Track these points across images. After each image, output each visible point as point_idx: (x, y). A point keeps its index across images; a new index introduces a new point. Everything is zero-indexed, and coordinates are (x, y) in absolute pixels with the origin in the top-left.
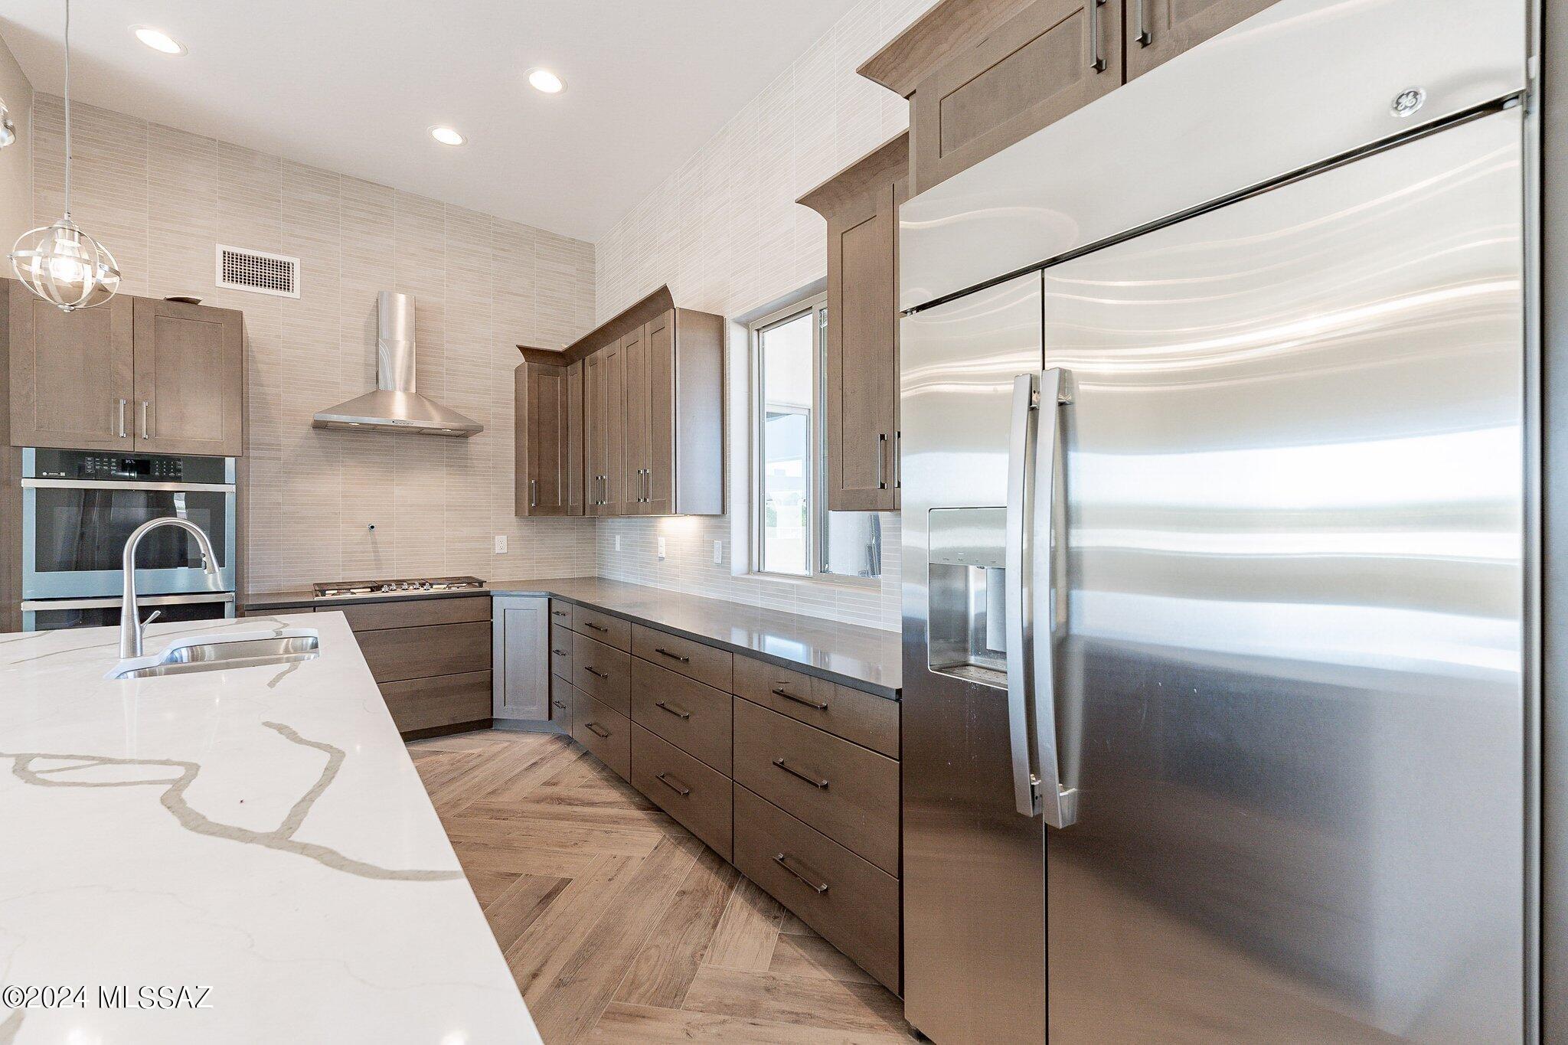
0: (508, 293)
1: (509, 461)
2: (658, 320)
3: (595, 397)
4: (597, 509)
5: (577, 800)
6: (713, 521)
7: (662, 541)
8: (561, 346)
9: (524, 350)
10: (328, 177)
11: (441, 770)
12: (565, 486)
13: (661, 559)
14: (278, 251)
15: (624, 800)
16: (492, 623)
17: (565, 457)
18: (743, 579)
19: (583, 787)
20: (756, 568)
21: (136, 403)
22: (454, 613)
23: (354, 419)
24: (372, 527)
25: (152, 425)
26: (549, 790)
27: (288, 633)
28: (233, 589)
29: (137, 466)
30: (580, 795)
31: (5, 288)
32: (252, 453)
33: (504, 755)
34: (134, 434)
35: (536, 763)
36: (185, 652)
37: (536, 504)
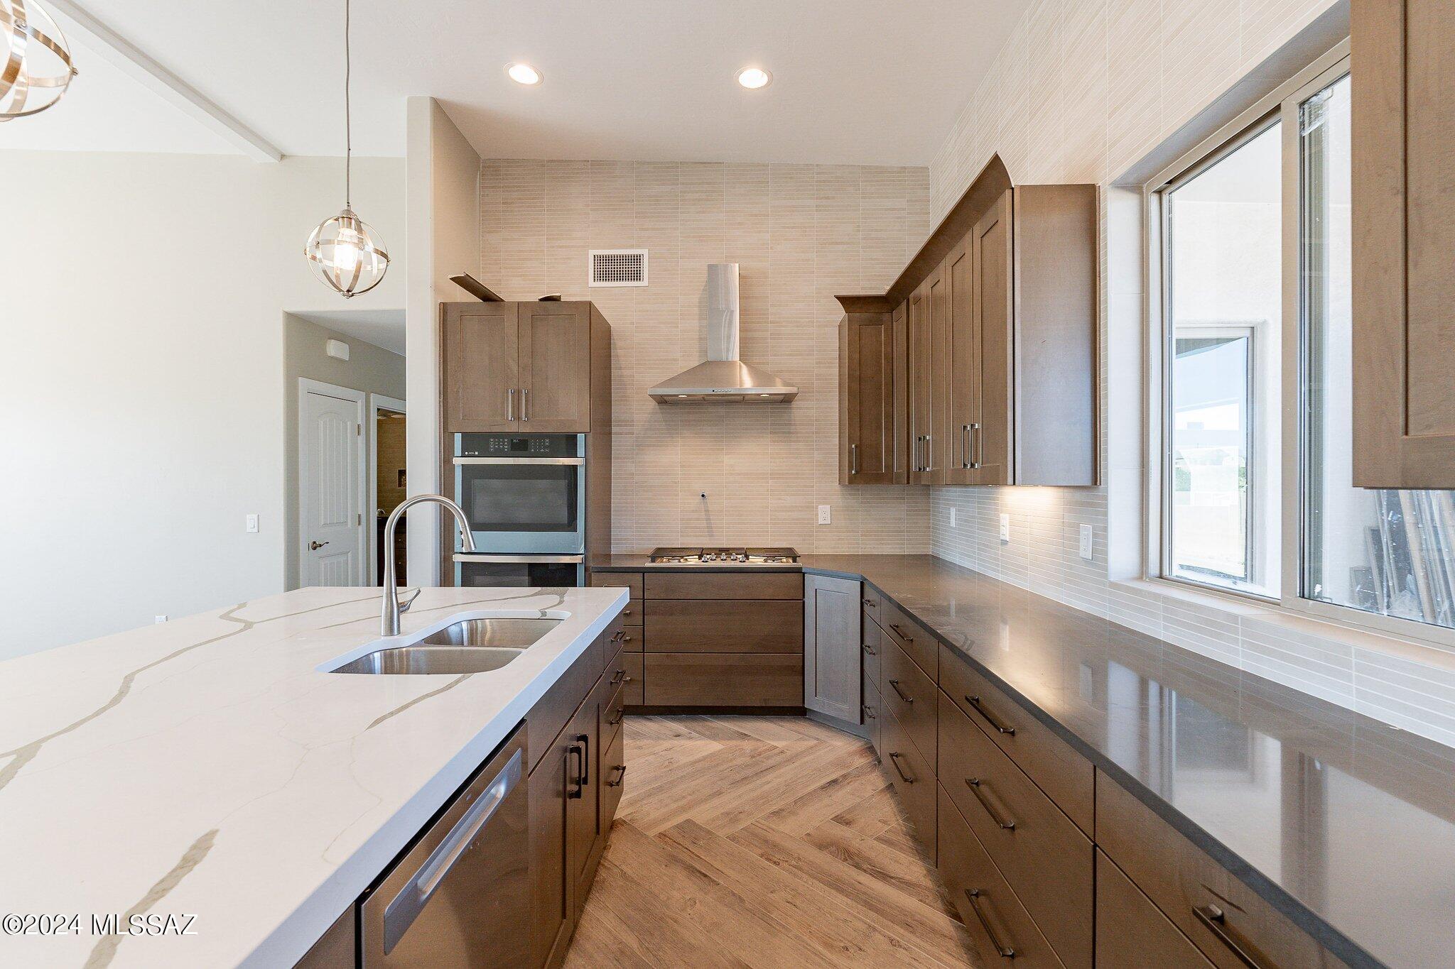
0: (832, 243)
1: (832, 425)
2: (989, 219)
3: (918, 340)
4: (920, 477)
6: (1079, 495)
7: (1005, 519)
8: (883, 289)
9: (844, 300)
10: (668, 167)
11: (739, 761)
12: (890, 451)
13: (1004, 542)
14: (632, 247)
16: (804, 603)
17: (890, 417)
18: (1128, 589)
19: (881, 840)
20: (1154, 569)
21: (519, 392)
22: (766, 589)
23: (681, 391)
24: (703, 496)
25: (530, 410)
26: (839, 831)
27: (551, 613)
28: (582, 551)
29: (520, 445)
30: (872, 855)
31: (445, 310)
32: (614, 429)
33: (805, 759)
34: (519, 418)
35: (835, 782)
36: (465, 625)
37: (856, 471)
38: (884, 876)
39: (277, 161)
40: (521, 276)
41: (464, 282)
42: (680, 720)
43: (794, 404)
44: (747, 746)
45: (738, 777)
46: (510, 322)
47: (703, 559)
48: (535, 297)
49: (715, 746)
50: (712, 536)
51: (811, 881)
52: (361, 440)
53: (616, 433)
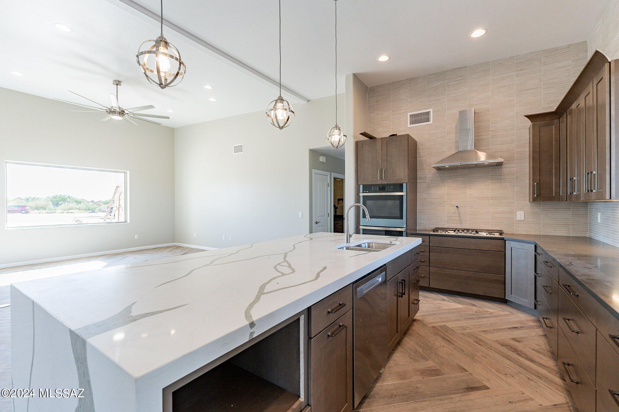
0: (526, 90)
5: (525, 354)
8: (553, 108)
9: (529, 117)
10: (441, 74)
11: (470, 312)
12: (558, 185)
14: (426, 109)
15: (555, 368)
16: (505, 253)
17: (558, 169)
19: (533, 349)
21: (382, 169)
22: (486, 245)
23: (447, 165)
24: (457, 207)
25: (386, 175)
26: (513, 343)
27: (393, 243)
28: (405, 227)
29: (382, 188)
30: (528, 353)
31: (357, 143)
32: (418, 181)
33: (503, 318)
34: (382, 179)
35: (516, 328)
36: (367, 244)
37: (537, 195)
38: (532, 361)
39: (306, 103)
40: (382, 127)
41: (364, 134)
42: (446, 296)
43: (503, 166)
44: (474, 308)
45: (469, 317)
46: (379, 145)
47: (456, 232)
48: (387, 135)
49: (459, 306)
50: (461, 223)
51: (495, 353)
52: (329, 188)
53: (419, 183)
